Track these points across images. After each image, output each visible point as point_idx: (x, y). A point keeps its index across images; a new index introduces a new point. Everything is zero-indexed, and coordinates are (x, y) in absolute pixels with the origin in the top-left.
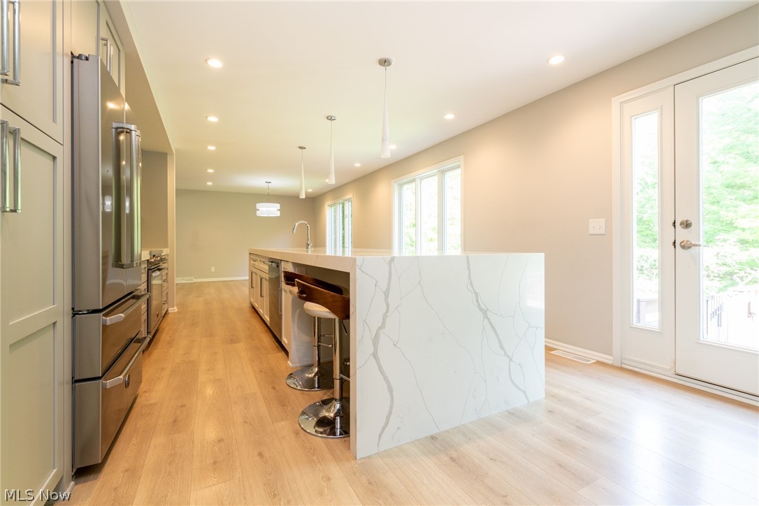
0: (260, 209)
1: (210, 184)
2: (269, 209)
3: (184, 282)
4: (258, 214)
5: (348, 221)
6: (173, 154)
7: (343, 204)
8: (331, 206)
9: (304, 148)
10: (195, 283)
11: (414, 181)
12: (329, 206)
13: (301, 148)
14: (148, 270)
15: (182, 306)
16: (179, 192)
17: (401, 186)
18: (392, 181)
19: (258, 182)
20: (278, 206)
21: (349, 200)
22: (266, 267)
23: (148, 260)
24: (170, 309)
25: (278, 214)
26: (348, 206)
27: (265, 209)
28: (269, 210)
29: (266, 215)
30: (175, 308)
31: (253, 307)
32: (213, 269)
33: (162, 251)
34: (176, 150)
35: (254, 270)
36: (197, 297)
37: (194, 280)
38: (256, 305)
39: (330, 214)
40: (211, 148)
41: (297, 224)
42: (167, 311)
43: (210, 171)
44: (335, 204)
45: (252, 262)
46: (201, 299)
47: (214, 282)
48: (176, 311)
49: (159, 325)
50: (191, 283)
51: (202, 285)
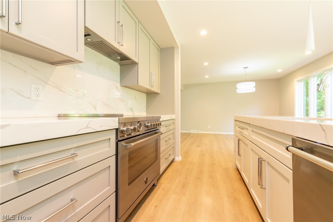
0: (239, 87)
1: (207, 77)
2: (246, 87)
3: (195, 132)
4: (238, 91)
6: (178, 48)
8: (300, 81)
10: (200, 133)
12: (298, 81)
14: (118, 141)
15: (186, 154)
20: (253, 84)
23: (117, 130)
24: (176, 158)
25: (254, 90)
27: (243, 87)
29: (244, 92)
30: (180, 157)
32: (209, 127)
34: (181, 45)
36: (198, 147)
37: (200, 132)
38: (239, 167)
42: (174, 159)
43: (206, 64)
45: (239, 129)
46: (199, 149)
47: (210, 134)
48: (180, 160)
49: (158, 180)
50: (198, 134)
51: (203, 135)
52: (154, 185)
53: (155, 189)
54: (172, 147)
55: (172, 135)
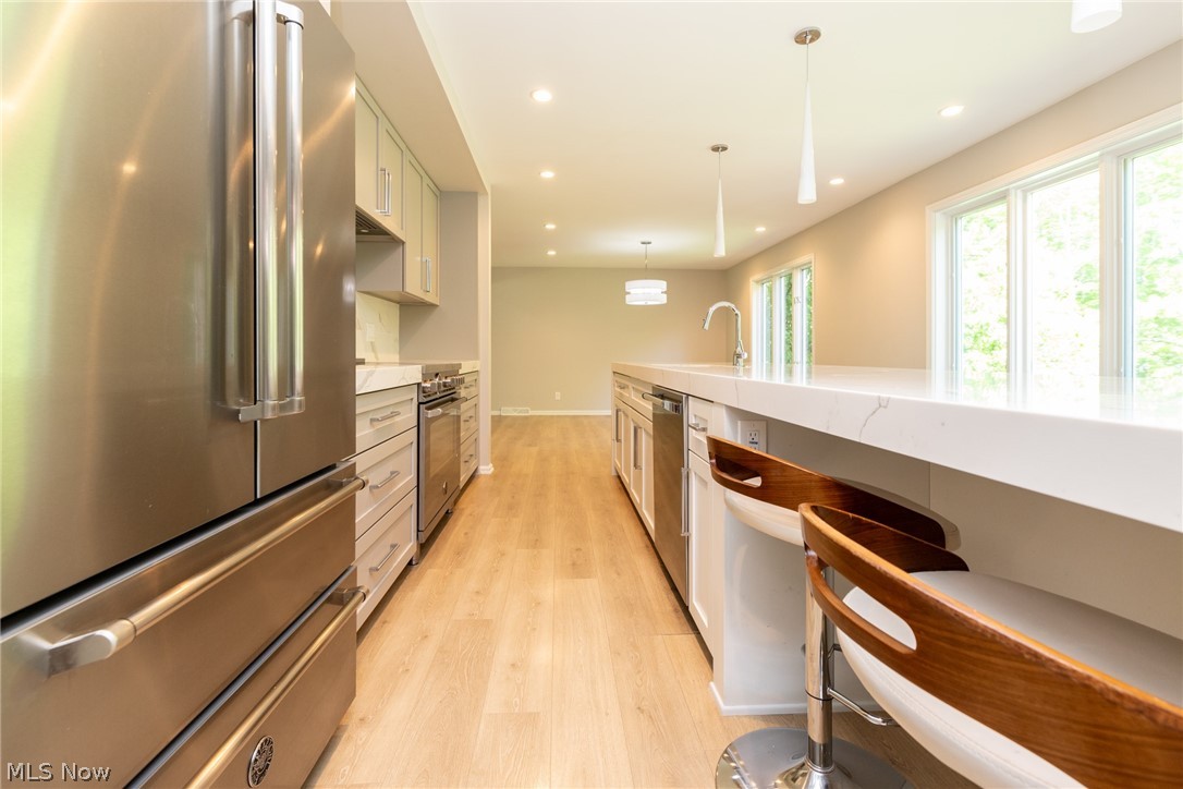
0: (632, 291)
1: (552, 253)
2: (647, 290)
3: (515, 414)
4: (629, 300)
5: (800, 312)
6: (487, 194)
7: (790, 277)
8: (761, 282)
9: (725, 149)
10: (532, 416)
11: (1002, 197)
12: (757, 282)
13: (716, 149)
14: (420, 404)
15: (501, 461)
16: (498, 273)
17: (954, 217)
18: (927, 208)
19: (627, 243)
20: (663, 285)
21: (807, 267)
22: (647, 407)
23: (419, 384)
24: (481, 468)
25: (663, 299)
26: (801, 282)
27: (639, 291)
28: (647, 293)
29: (642, 303)
30: (489, 466)
31: (619, 477)
32: (558, 395)
33: (460, 366)
34: (493, 187)
35: (623, 406)
36: (530, 445)
37: (531, 413)
39: (759, 298)
40: (548, 175)
41: (712, 310)
42: (476, 470)
43: (551, 226)
44: (770, 278)
45: (619, 390)
46: (534, 450)
47: (558, 416)
48: (490, 472)
49: (456, 502)
50: (526, 418)
51: (540, 420)
52: (447, 512)
53: (450, 522)
54: (473, 438)
55: (473, 410)
